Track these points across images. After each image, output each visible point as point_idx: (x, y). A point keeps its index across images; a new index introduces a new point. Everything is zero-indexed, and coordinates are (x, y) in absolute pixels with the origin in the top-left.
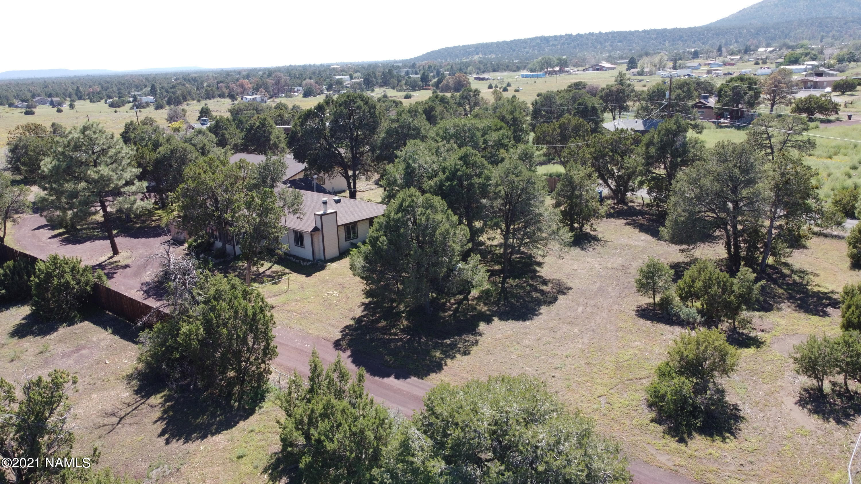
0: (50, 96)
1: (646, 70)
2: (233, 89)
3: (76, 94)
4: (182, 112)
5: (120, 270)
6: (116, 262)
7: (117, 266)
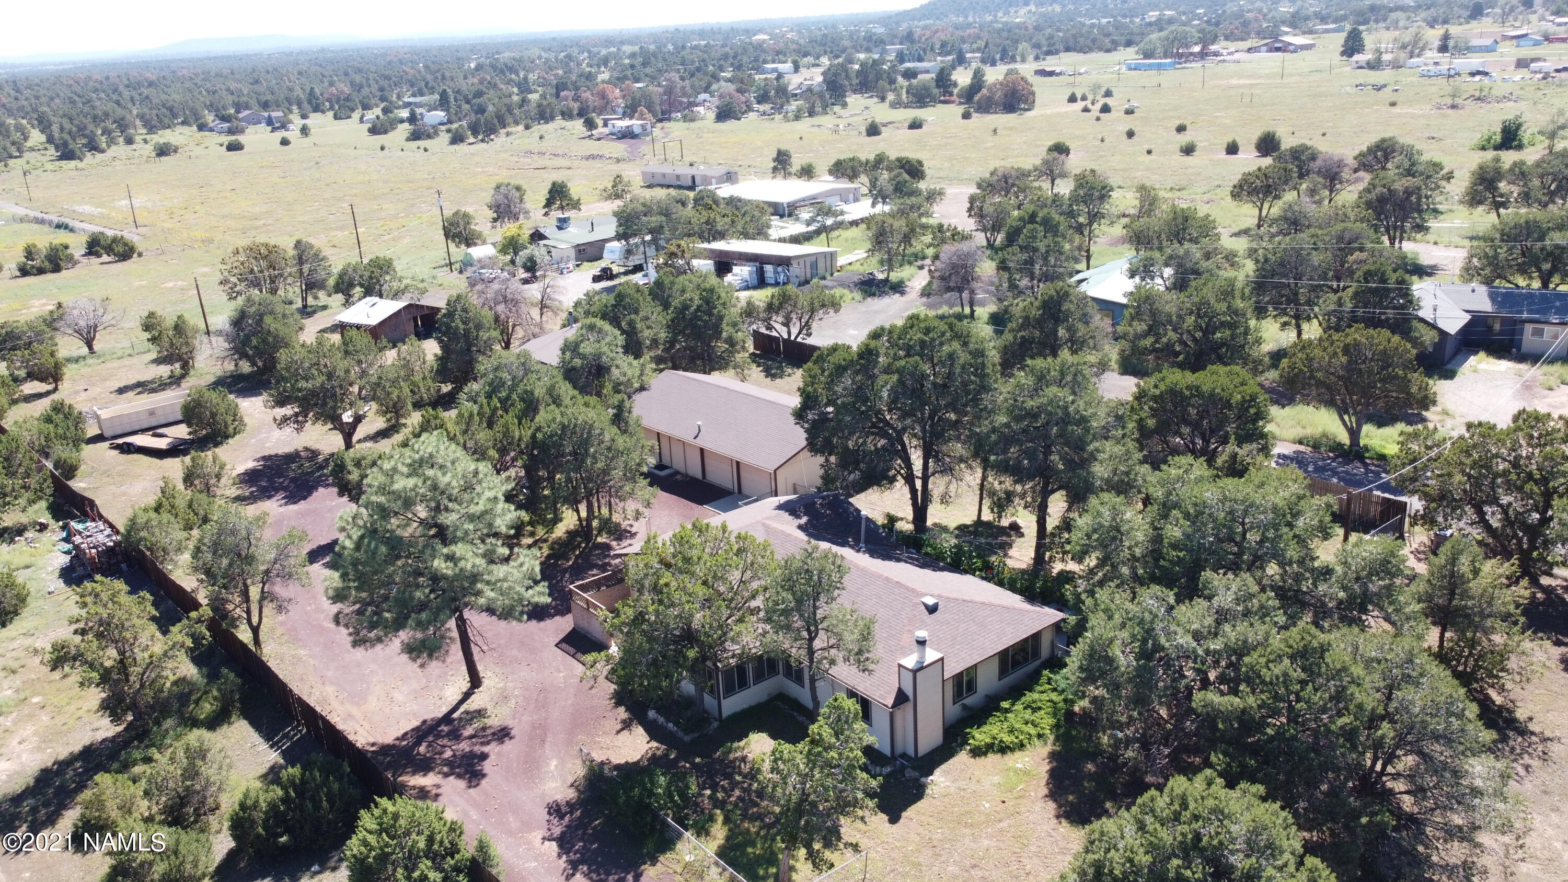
0: (265, 106)
1: (1386, 57)
2: (587, 101)
3: (310, 102)
4: (518, 194)
5: (493, 745)
6: (480, 713)
7: (484, 729)
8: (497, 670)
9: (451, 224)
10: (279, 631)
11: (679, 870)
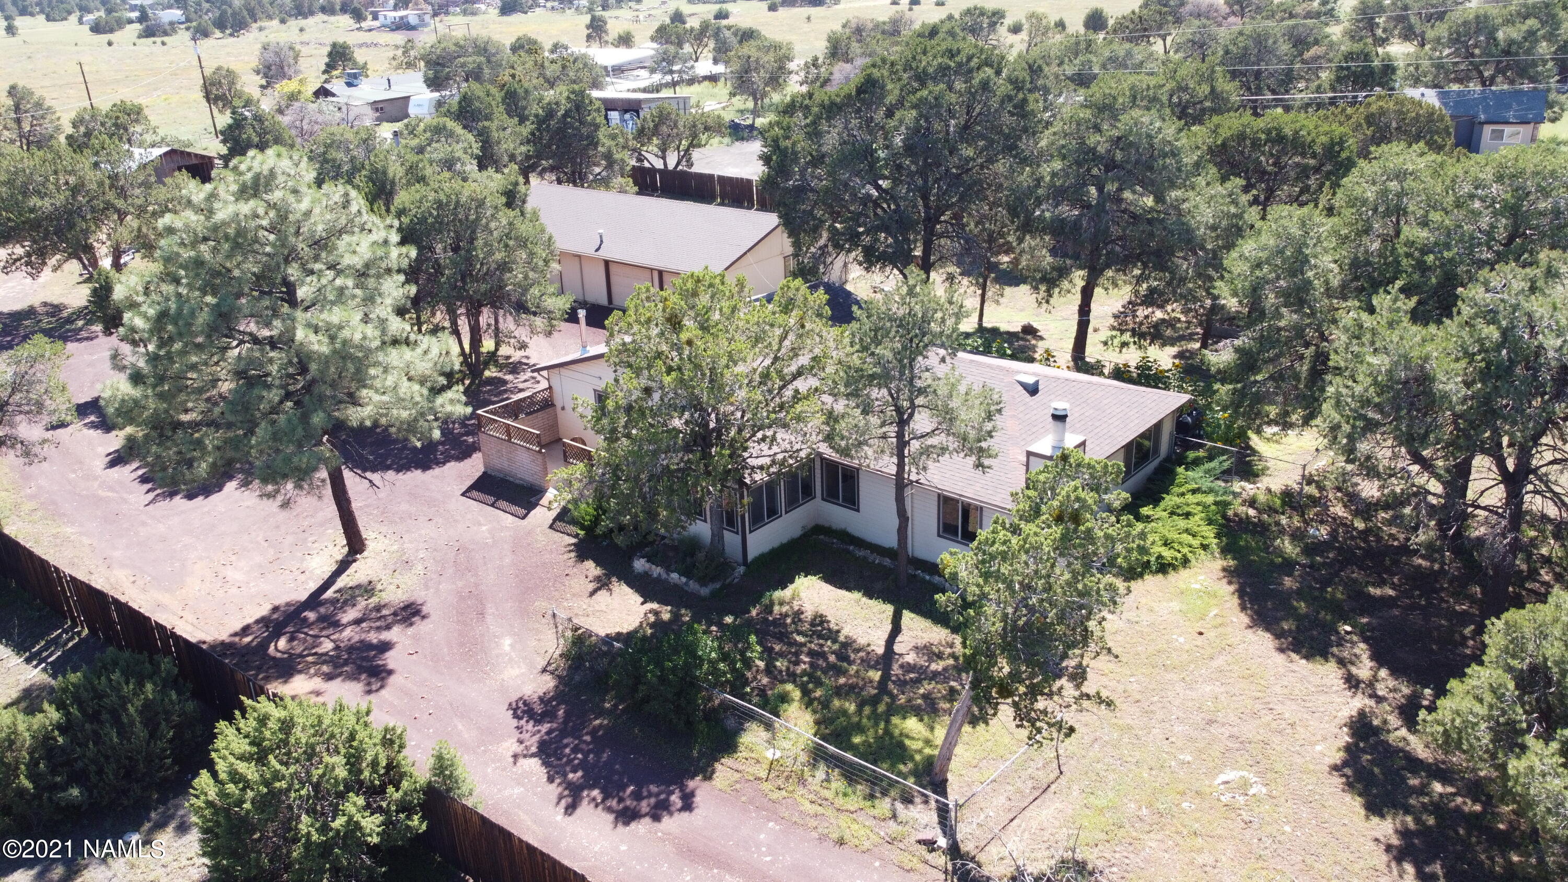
4: (291, 53)
5: (396, 629)
6: (368, 589)
7: (378, 608)
8: (384, 529)
9: (213, 84)
10: (28, 506)
11: (763, 774)
